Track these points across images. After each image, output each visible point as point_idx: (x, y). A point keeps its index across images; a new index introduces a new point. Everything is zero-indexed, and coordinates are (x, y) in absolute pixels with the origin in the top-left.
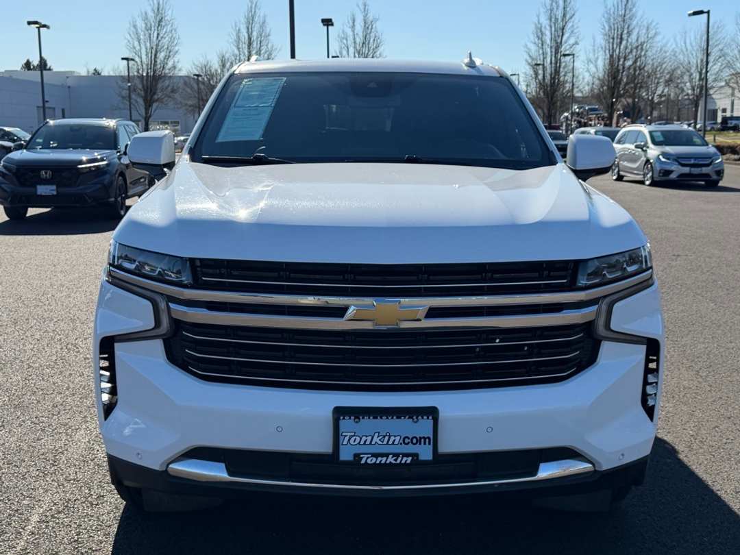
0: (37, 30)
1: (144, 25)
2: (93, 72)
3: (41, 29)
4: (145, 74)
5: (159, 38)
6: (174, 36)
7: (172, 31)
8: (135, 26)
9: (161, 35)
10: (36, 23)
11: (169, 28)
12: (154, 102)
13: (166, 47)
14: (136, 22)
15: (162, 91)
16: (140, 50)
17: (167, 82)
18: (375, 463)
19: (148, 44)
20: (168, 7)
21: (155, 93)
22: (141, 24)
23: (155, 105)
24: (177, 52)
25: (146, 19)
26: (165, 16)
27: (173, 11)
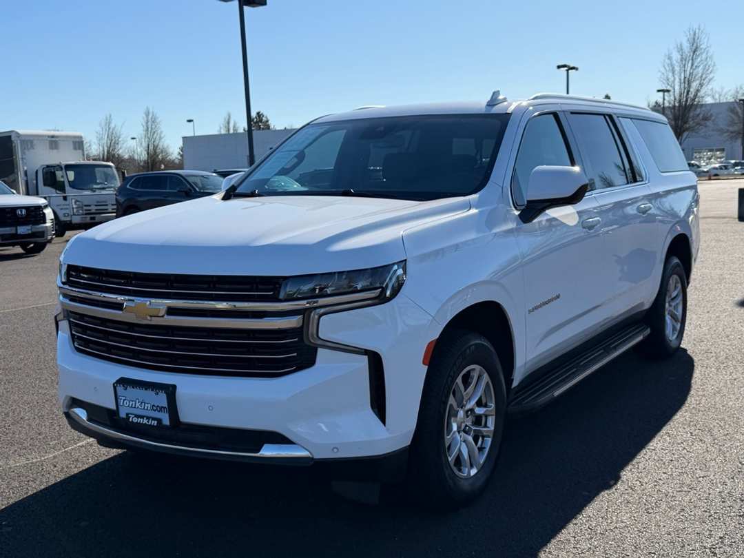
0: (566, 72)
1: (679, 57)
2: (654, 104)
3: (570, 71)
4: (677, 104)
5: (694, 67)
6: (709, 63)
7: (707, 58)
8: (670, 58)
9: (696, 64)
10: (564, 66)
11: (704, 56)
12: (684, 131)
13: (700, 75)
14: (672, 53)
15: (693, 120)
16: (674, 81)
17: (698, 111)
18: (137, 423)
19: (683, 75)
20: (704, 36)
21: (685, 123)
22: (676, 56)
23: (685, 134)
24: (711, 79)
25: (680, 49)
26: (701, 45)
27: (708, 39)
